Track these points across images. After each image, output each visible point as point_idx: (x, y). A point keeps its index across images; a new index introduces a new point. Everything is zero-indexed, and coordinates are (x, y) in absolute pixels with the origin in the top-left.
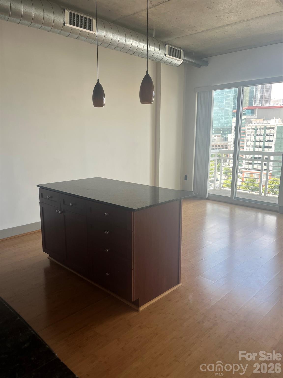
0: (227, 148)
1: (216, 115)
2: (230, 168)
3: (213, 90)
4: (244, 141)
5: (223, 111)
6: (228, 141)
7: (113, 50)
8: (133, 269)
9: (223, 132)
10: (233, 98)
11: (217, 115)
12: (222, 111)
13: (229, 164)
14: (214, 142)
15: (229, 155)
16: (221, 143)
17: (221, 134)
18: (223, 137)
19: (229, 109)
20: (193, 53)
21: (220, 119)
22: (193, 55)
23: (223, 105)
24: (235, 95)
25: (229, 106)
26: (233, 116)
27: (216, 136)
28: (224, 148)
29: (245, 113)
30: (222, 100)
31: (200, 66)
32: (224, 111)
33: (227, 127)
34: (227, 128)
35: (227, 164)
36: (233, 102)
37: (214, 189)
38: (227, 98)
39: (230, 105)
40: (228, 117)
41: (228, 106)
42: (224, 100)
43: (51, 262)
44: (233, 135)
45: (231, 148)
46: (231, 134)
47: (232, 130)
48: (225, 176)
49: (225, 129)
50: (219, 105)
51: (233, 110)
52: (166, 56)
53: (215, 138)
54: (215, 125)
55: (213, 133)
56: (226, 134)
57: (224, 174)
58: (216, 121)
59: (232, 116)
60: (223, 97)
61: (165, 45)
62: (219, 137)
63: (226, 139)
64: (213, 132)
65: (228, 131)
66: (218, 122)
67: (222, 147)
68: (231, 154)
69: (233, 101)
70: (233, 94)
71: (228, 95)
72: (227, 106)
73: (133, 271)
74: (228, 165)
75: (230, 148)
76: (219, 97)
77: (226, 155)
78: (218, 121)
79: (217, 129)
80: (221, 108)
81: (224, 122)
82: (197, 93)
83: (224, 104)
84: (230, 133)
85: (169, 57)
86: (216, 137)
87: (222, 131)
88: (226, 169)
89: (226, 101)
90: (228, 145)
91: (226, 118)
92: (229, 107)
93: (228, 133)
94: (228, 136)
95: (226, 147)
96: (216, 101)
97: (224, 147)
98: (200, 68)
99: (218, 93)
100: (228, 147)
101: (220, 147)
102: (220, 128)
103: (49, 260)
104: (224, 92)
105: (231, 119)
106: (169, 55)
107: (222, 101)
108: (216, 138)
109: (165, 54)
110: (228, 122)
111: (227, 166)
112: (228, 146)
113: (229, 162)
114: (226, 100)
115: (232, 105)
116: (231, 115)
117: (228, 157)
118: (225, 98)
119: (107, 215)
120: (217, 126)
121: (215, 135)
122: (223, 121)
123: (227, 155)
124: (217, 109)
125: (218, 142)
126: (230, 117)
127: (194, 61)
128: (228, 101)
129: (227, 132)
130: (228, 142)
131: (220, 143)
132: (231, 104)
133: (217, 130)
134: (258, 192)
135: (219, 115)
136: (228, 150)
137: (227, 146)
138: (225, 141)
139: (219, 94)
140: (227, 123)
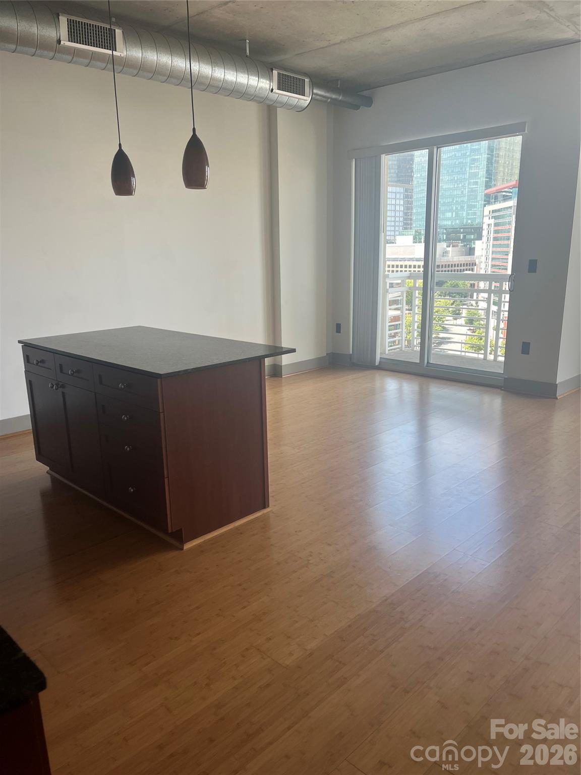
0: (472, 270)
1: (451, 200)
2: (480, 311)
3: (382, 155)
4: (508, 255)
5: (464, 193)
6: (475, 255)
7: (164, 83)
8: (166, 476)
9: (464, 237)
10: (485, 163)
11: (453, 202)
12: (462, 192)
13: (477, 303)
14: (446, 258)
15: (476, 283)
16: (460, 260)
17: (460, 240)
18: (464, 246)
19: (476, 186)
20: (339, 83)
21: (459, 208)
22: (339, 86)
23: (464, 178)
24: (490, 156)
25: (477, 180)
26: (485, 201)
27: (451, 245)
28: (467, 270)
29: (511, 194)
30: (461, 169)
31: (357, 107)
32: (466, 192)
33: (473, 225)
34: (473, 228)
35: (474, 303)
36: (485, 172)
37: (401, 350)
38: (474, 164)
39: (480, 179)
40: (475, 205)
41: (474, 180)
42: (468, 169)
43: (54, 480)
44: (484, 243)
45: (481, 269)
46: (481, 240)
47: (483, 231)
48: (468, 328)
49: (470, 229)
50: (456, 179)
51: (485, 189)
52: (274, 91)
53: (448, 249)
54: (448, 223)
55: (445, 238)
56: (470, 241)
57: (466, 323)
58: (450, 214)
59: (483, 203)
60: (464, 162)
61: (270, 70)
62: (457, 246)
63: (471, 251)
64: (445, 236)
65: (476, 234)
66: (454, 216)
67: (462, 268)
68: (480, 281)
69: (485, 170)
70: (486, 156)
71: (476, 157)
72: (472, 181)
73: (166, 480)
74: (475, 305)
75: (478, 269)
76: (457, 163)
77: (471, 285)
78: (454, 213)
79: (452, 230)
80: (460, 186)
81: (468, 214)
82: (354, 160)
83: (467, 176)
84: (480, 237)
85: (279, 94)
86: (450, 247)
87: (462, 235)
88: (471, 314)
89: (471, 171)
90: (475, 263)
91: (470, 207)
92: (476, 183)
93: (476, 237)
94: (474, 244)
95: (471, 267)
96: (450, 171)
97: (467, 268)
98: (358, 111)
99: (453, 153)
100: (475, 267)
101: (459, 268)
102: (458, 227)
103: (49, 476)
104: (467, 151)
105: (482, 209)
106: (279, 89)
107: (464, 170)
108: (450, 249)
109: (271, 88)
110: (475, 214)
111: (474, 307)
112: (475, 265)
113: (477, 298)
114: (470, 168)
115: (484, 179)
116: (482, 200)
117: (476, 288)
118: (470, 165)
119: (123, 387)
120: (452, 224)
121: (448, 244)
122: (465, 213)
123: (474, 284)
124: (451, 187)
125: (455, 258)
126: (480, 204)
127: (340, 98)
128: (475, 171)
129: (472, 237)
130: (475, 257)
131: (458, 260)
132: (481, 177)
133: (453, 232)
134: (482, 354)
135: (456, 201)
136: (475, 272)
137: (472, 265)
138: (470, 255)
139: (455, 156)
140: (472, 217)
